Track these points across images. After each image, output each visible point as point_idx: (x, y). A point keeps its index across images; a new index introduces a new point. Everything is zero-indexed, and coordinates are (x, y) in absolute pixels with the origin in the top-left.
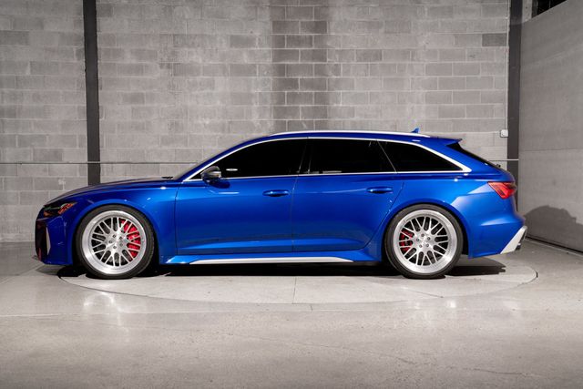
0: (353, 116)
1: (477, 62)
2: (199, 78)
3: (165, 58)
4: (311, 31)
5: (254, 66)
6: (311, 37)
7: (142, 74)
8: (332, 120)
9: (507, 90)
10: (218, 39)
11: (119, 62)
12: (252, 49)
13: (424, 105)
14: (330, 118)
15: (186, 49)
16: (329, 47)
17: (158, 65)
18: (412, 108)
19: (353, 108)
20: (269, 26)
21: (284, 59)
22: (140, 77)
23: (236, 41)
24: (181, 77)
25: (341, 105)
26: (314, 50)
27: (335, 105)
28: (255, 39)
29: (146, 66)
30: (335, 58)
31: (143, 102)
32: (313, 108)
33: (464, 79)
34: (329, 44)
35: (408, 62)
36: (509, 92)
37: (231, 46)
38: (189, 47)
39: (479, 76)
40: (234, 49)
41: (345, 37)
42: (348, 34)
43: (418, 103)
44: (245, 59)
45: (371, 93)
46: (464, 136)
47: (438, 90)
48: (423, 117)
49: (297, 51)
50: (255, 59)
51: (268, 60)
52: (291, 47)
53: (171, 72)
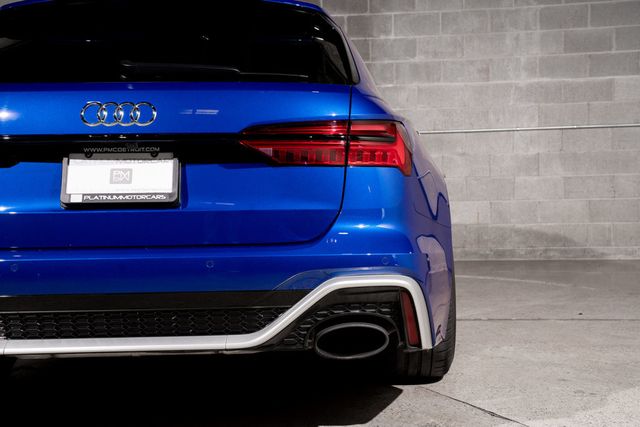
0: (414, 56)
8: (378, 62)
13: (538, 32)
14: (374, 59)
18: (517, 39)
19: (413, 42)
25: (392, 37)
27: (382, 37)
43: (527, 27)
45: (443, 14)
46: (610, 83)
47: (563, 5)
48: (536, 52)
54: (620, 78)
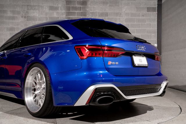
1: (145, 18)
2: (37, 22)
3: (24, 14)
4: (81, 5)
6: (81, 7)
7: (15, 20)
9: (156, 29)
10: (45, 7)
11: (6, 15)
12: (58, 11)
15: (32, 11)
16: (88, 11)
17: (21, 17)
20: (65, 3)
21: (70, 15)
22: (14, 21)
23: (52, 8)
24: (30, 21)
26: (82, 12)
28: (59, 8)
29: (16, 17)
30: (90, 15)
31: (15, 31)
33: (140, 24)
35: (118, 17)
36: (157, 30)
37: (50, 10)
39: (146, 23)
40: (51, 11)
41: (94, 7)
42: (95, 6)
44: (55, 15)
47: (130, 28)
49: (75, 12)
50: (59, 15)
51: (64, 15)
52: (73, 11)
53: (26, 19)
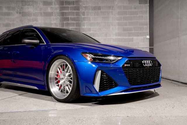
0: (90, 31)
1: (137, 10)
2: (32, 17)
3: (19, 10)
5: (53, 12)
6: (74, 2)
9: (148, 21)
10: (39, 2)
11: (1, 11)
12: (52, 6)
13: (117, 27)
15: (26, 6)
17: (16, 13)
18: (113, 28)
19: (90, 28)
21: (63, 10)
22: (9, 17)
23: (46, 3)
24: (25, 17)
25: (86, 27)
26: (75, 7)
27: (83, 27)
28: (52, 2)
29: (12, 13)
30: (83, 10)
31: (11, 27)
32: (75, 28)
33: (132, 16)
34: (80, 4)
35: (110, 11)
36: (149, 21)
38: (28, 6)
39: (138, 16)
40: (45, 6)
41: (87, 1)
43: (115, 26)
44: (49, 10)
45: (97, 22)
46: (133, 38)
47: (122, 21)
48: (117, 31)
49: (69, 7)
50: (53, 10)
51: (58, 10)
52: (66, 5)
53: (21, 15)
54: (134, 37)
